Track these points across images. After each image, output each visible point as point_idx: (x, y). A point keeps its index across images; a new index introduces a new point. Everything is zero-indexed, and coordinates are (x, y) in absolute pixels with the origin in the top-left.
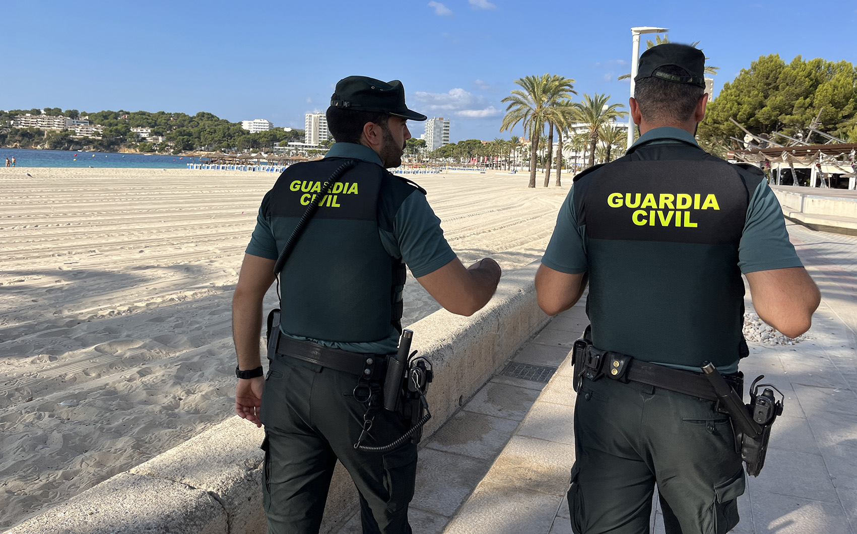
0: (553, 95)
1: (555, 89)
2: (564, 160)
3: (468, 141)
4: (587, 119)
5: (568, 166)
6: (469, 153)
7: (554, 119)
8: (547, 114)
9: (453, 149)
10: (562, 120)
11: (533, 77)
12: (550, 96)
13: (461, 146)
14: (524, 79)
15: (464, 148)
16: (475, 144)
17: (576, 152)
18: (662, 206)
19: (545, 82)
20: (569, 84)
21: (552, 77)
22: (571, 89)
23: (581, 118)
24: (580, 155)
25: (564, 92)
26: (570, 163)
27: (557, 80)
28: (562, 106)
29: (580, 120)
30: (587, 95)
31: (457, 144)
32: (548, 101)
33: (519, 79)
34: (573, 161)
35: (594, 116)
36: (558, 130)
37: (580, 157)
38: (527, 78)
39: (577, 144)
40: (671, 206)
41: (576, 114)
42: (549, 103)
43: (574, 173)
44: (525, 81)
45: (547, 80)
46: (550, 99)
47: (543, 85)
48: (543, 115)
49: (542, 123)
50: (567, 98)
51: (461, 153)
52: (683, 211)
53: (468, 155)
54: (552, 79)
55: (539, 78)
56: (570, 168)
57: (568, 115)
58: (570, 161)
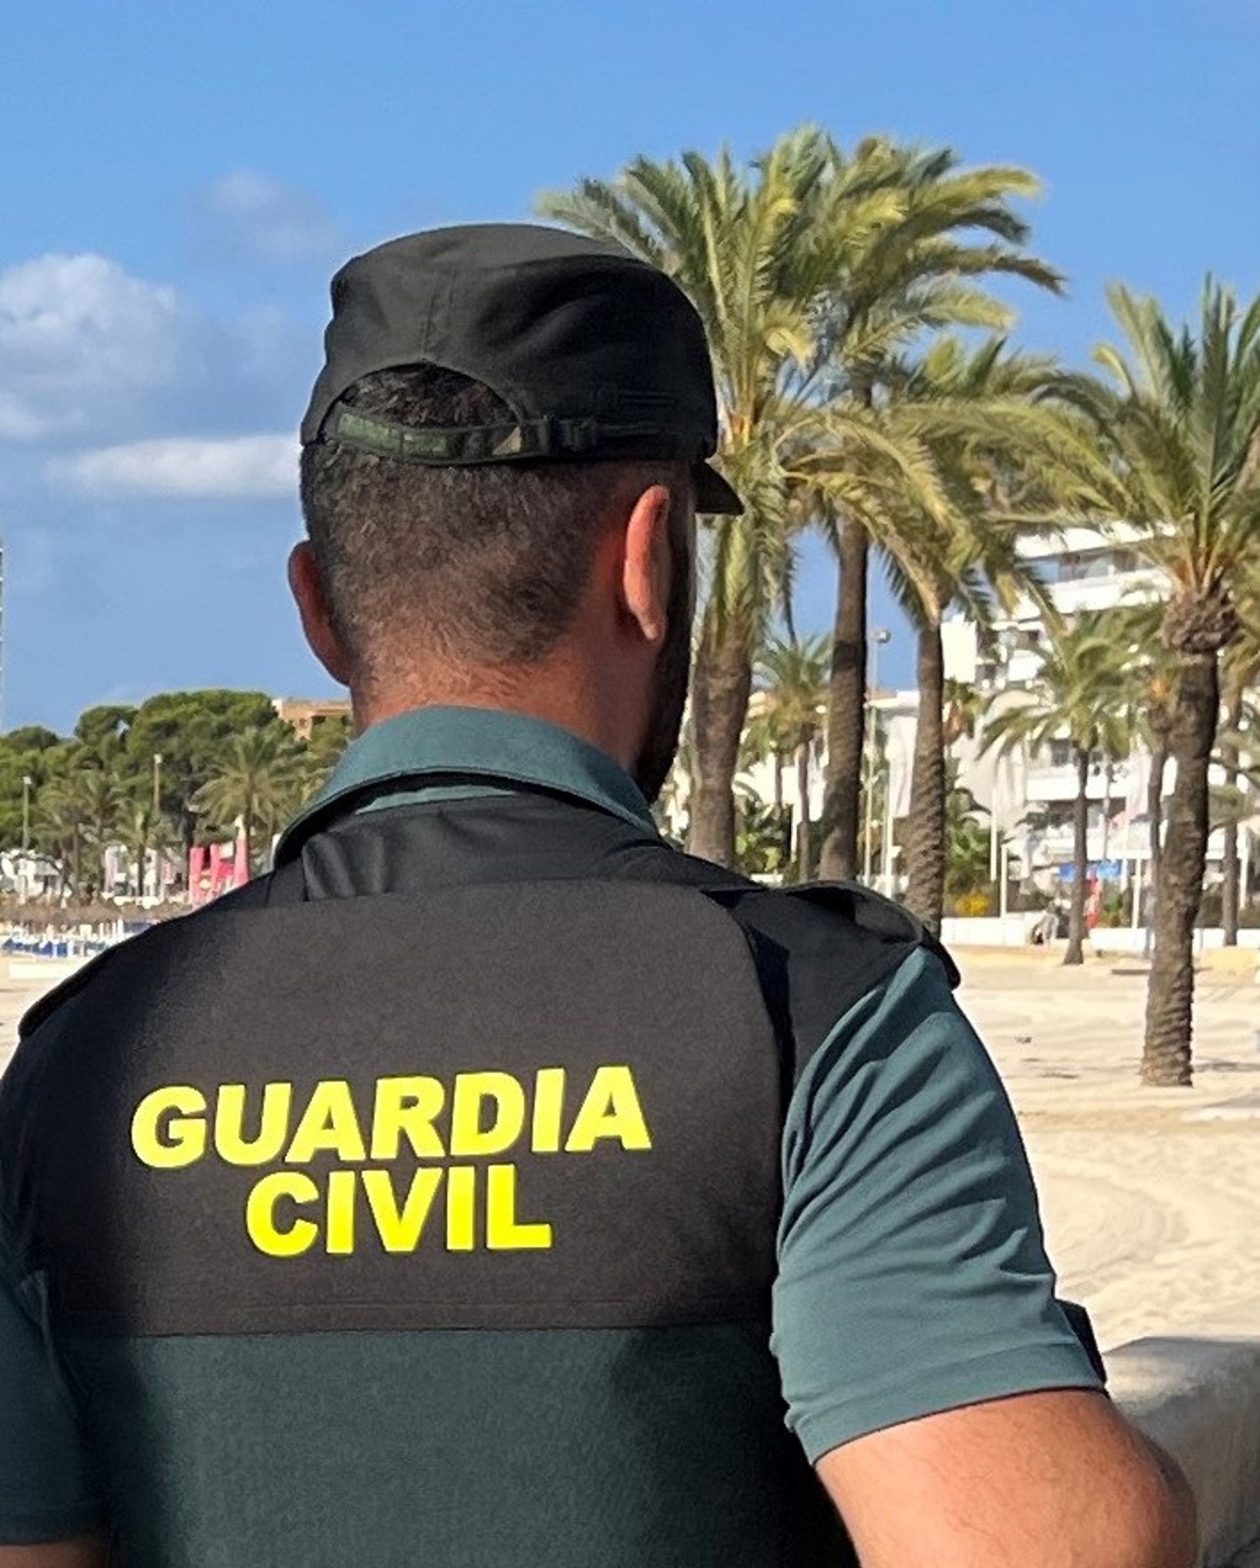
0: (859, 306)
1: (878, 253)
2: (985, 838)
3: (164, 702)
4: (1140, 498)
5: (1014, 885)
6: (172, 804)
7: (870, 505)
8: (814, 466)
9: (39, 780)
10: (939, 508)
11: (691, 162)
12: (839, 312)
13: (103, 750)
14: (618, 181)
15: (134, 767)
16: (224, 730)
17: (1084, 760)
18: (385, 1148)
19: (786, 205)
20: (990, 204)
21: (849, 155)
22: (1008, 249)
23: (1090, 492)
24: (1116, 792)
25: (953, 278)
26: (1038, 860)
27: (894, 180)
28: (937, 393)
29: (1086, 504)
30: (1138, 300)
31: (66, 731)
32: (819, 360)
33: (579, 190)
34: (1061, 839)
35: (1202, 470)
36: (911, 599)
37: (1118, 805)
38: (644, 174)
39: (1087, 699)
40: (427, 1145)
41: (1054, 457)
42: (827, 376)
43: (1065, 944)
44: (627, 203)
45: (806, 189)
46: (836, 336)
47: (769, 229)
48: (777, 474)
49: (772, 541)
50: (971, 322)
51: (107, 810)
52: (481, 1164)
53: (164, 823)
54: (852, 173)
55: (738, 168)
56: (1038, 901)
57: (987, 464)
58: (1034, 841)
